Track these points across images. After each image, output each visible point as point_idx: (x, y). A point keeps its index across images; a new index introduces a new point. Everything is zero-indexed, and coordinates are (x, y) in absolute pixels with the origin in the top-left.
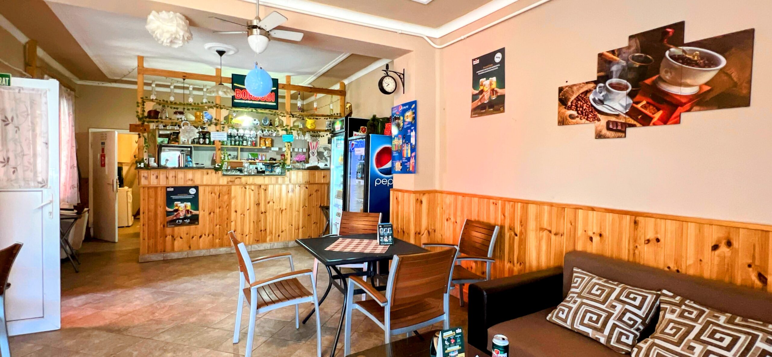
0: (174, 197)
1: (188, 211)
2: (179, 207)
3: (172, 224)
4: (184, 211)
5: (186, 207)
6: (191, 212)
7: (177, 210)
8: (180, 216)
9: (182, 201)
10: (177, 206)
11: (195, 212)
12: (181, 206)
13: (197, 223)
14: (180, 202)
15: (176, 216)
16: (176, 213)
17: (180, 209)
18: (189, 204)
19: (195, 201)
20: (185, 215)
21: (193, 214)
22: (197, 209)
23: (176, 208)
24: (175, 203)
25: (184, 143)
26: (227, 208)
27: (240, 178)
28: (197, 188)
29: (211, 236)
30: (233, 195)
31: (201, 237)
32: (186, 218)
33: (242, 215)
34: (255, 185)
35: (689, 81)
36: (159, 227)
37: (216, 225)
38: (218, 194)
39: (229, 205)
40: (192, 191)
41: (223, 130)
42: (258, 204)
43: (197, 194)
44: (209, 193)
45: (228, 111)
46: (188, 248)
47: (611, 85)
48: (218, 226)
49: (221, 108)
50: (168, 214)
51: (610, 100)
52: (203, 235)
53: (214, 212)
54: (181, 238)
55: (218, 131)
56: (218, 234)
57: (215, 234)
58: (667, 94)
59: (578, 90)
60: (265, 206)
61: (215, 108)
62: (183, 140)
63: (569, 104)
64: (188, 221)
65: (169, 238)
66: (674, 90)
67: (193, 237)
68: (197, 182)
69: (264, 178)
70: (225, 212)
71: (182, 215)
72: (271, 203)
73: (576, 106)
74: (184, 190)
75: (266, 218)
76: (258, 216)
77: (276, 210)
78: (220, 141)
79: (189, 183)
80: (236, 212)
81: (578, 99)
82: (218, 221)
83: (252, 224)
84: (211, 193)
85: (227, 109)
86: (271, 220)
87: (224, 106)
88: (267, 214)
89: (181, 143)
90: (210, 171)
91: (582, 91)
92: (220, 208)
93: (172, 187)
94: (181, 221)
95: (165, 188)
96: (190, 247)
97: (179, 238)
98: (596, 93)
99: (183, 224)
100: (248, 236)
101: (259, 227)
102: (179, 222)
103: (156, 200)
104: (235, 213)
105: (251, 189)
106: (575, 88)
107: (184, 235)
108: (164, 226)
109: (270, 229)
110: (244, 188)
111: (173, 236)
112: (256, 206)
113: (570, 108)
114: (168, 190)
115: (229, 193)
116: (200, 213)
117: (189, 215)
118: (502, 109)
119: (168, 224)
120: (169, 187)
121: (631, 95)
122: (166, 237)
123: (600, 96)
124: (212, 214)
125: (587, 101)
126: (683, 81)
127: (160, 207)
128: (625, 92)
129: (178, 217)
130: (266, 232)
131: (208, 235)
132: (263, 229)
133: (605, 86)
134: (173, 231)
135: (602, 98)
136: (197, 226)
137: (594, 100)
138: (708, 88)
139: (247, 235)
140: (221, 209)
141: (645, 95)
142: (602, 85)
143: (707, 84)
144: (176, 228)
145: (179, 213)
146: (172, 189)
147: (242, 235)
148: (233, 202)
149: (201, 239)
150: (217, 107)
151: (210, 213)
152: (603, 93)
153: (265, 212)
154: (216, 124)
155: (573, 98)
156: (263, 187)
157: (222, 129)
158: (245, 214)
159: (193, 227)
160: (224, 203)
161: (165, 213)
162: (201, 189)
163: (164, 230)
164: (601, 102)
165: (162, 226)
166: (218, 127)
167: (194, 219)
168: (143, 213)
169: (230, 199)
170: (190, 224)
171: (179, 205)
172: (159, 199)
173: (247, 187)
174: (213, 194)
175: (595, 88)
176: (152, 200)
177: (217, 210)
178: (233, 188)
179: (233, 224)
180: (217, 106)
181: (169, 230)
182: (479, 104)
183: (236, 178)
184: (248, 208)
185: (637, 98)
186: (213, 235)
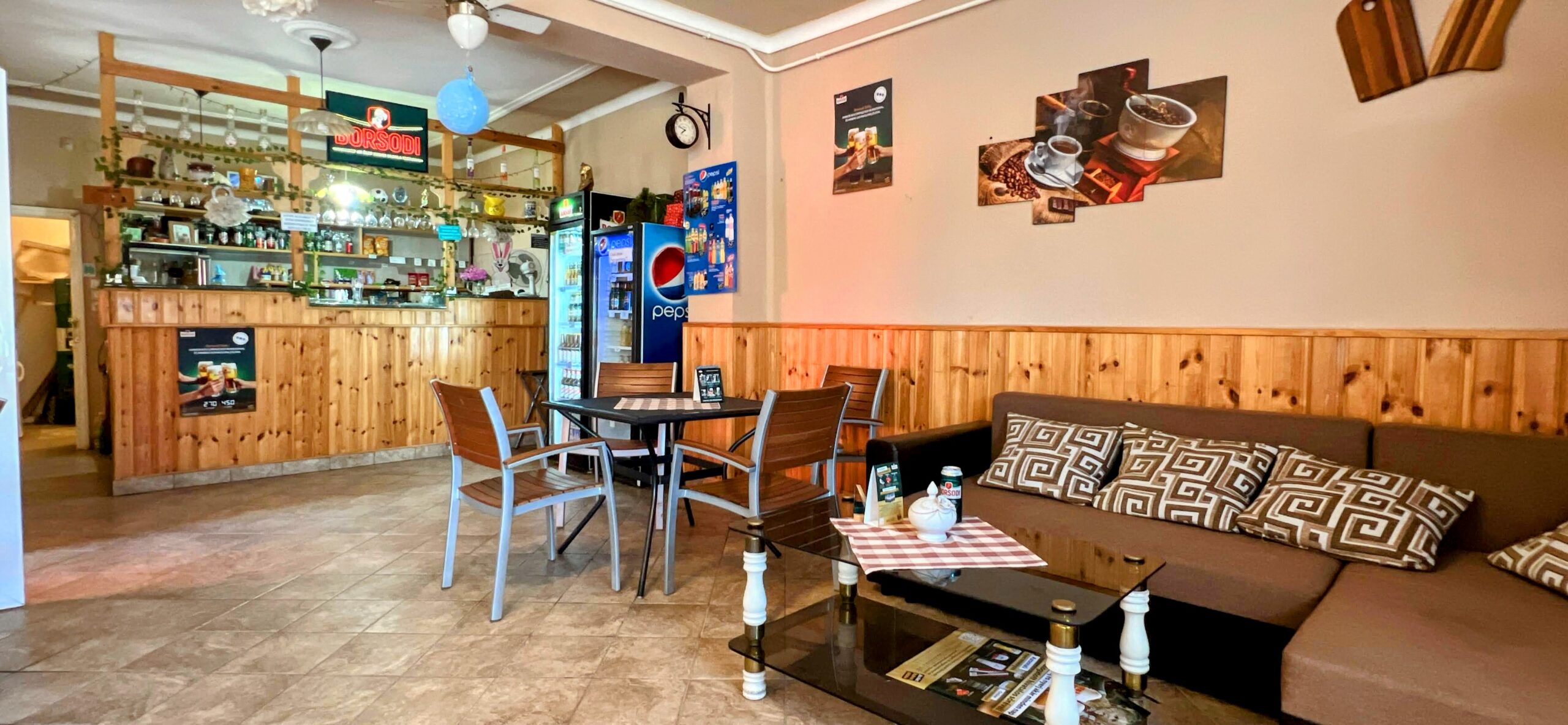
0: (196, 351)
1: (230, 382)
2: (210, 372)
3: (191, 409)
4: (222, 380)
5: (225, 372)
6: (238, 384)
7: (204, 380)
8: (213, 392)
9: (217, 359)
10: (204, 370)
11: (246, 384)
12: (215, 370)
13: (251, 407)
14: (211, 362)
15: (201, 392)
16: (201, 387)
17: (212, 377)
18: (232, 367)
19: (246, 359)
20: (224, 390)
21: (243, 387)
22: (252, 377)
23: (204, 374)
24: (201, 363)
25: (182, 240)
26: (321, 374)
27: (349, 312)
28: (250, 331)
29: (284, 434)
30: (332, 347)
31: (260, 437)
32: (225, 396)
33: (354, 391)
34: (380, 326)
35: (1154, 142)
36: (162, 417)
37: (296, 412)
38: (299, 345)
39: (324, 370)
40: (240, 339)
41: (308, 210)
42: (388, 368)
43: (250, 346)
44: (278, 342)
45: (318, 169)
46: (232, 461)
47: (1054, 144)
48: (300, 414)
49: (303, 163)
50: (184, 387)
51: (1055, 167)
52: (267, 433)
53: (290, 385)
54: (215, 440)
55: (296, 211)
56: (300, 429)
57: (293, 431)
58: (1128, 159)
59: (1008, 150)
60: (403, 371)
61: (288, 163)
62: (181, 234)
63: (995, 172)
64: (230, 403)
65: (186, 441)
66: (1136, 154)
67: (242, 439)
68: (252, 319)
69: (401, 312)
70: (316, 383)
71: (216, 390)
72: (416, 365)
73: (1006, 175)
74: (223, 335)
75: (404, 394)
76: (388, 392)
77: (425, 379)
78: (301, 233)
79: (234, 321)
80: (340, 383)
81: (1007, 165)
82: (299, 402)
83: (375, 407)
84: (284, 343)
85: (317, 166)
86: (415, 398)
87: (309, 158)
88: (407, 387)
89: (176, 239)
90: (280, 296)
91: (1013, 153)
92: (303, 375)
93: (191, 329)
94: (214, 404)
95: (175, 333)
96: (236, 460)
97: (210, 441)
98: (1033, 156)
99: (220, 410)
100: (366, 435)
101: (390, 416)
102: (209, 405)
103: (153, 357)
104: (337, 386)
105: (372, 336)
106: (1003, 148)
107: (222, 435)
108: (173, 415)
109: (413, 416)
110: (356, 334)
111: (195, 437)
112: (383, 370)
113: (996, 179)
114: (183, 334)
115: (324, 343)
116: (259, 385)
117: (233, 391)
118: (887, 179)
119: (184, 410)
120: (184, 330)
121: (1082, 160)
122: (179, 438)
123: (1040, 161)
124: (286, 387)
125: (1021, 168)
126: (1148, 141)
127: (164, 372)
128: (1073, 156)
129: (207, 394)
130: (405, 425)
131: (278, 433)
132: (398, 418)
133: (1046, 146)
134: (196, 425)
135: (1042, 164)
136: (252, 414)
137: (1031, 166)
138: (1175, 152)
139: (363, 432)
140: (306, 378)
141: (1101, 160)
142: (1042, 144)
143: (1175, 146)
144: (203, 420)
145: (210, 386)
146: (192, 334)
147: (354, 431)
148: (333, 363)
149: (261, 442)
150: (294, 161)
151: (281, 386)
152: (1044, 157)
153: (403, 384)
154: (292, 197)
155: (1000, 163)
156: (397, 331)
157: (306, 207)
158: (360, 387)
159: (242, 416)
160: (314, 363)
161: (176, 386)
162: (260, 335)
163: (173, 422)
164: (1041, 170)
165: (169, 414)
166: (296, 204)
167: (246, 400)
168: (123, 387)
169: (326, 357)
170: (236, 409)
171: (209, 368)
172: (161, 355)
173: (364, 331)
174: (288, 346)
175: (1033, 149)
176: (144, 359)
177: (298, 381)
178: (333, 332)
179: (333, 408)
180: (294, 157)
181: (184, 423)
182: (848, 170)
183: (341, 312)
184: (365, 375)
185: (1091, 164)
186: (289, 433)
